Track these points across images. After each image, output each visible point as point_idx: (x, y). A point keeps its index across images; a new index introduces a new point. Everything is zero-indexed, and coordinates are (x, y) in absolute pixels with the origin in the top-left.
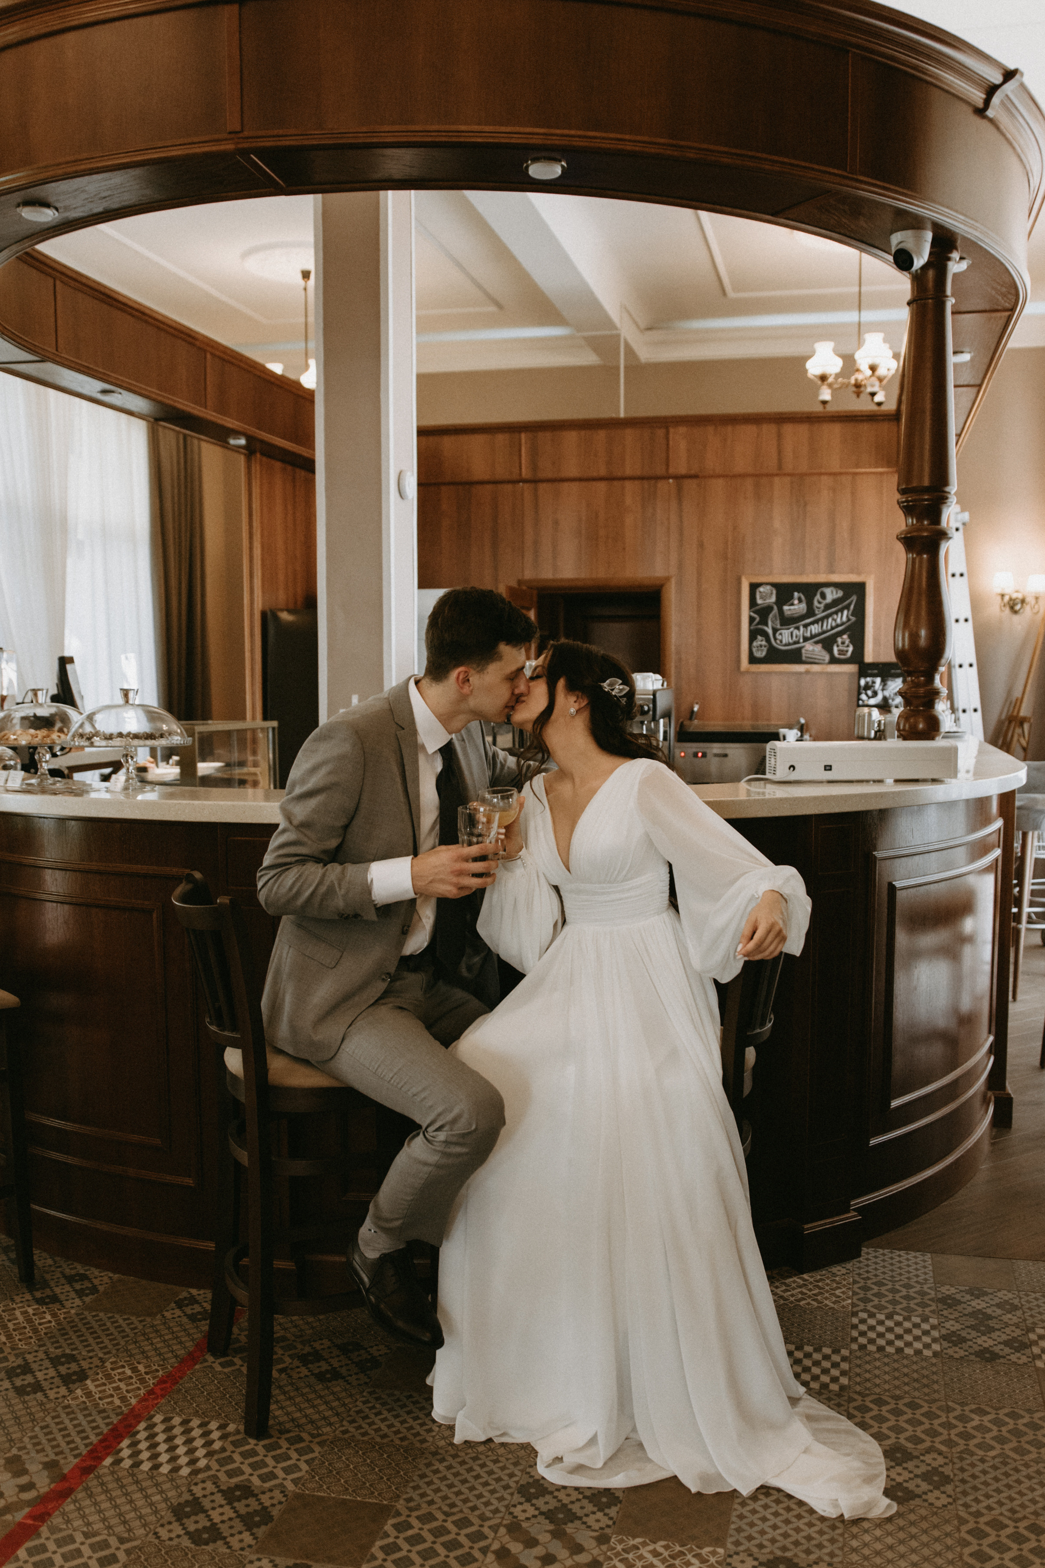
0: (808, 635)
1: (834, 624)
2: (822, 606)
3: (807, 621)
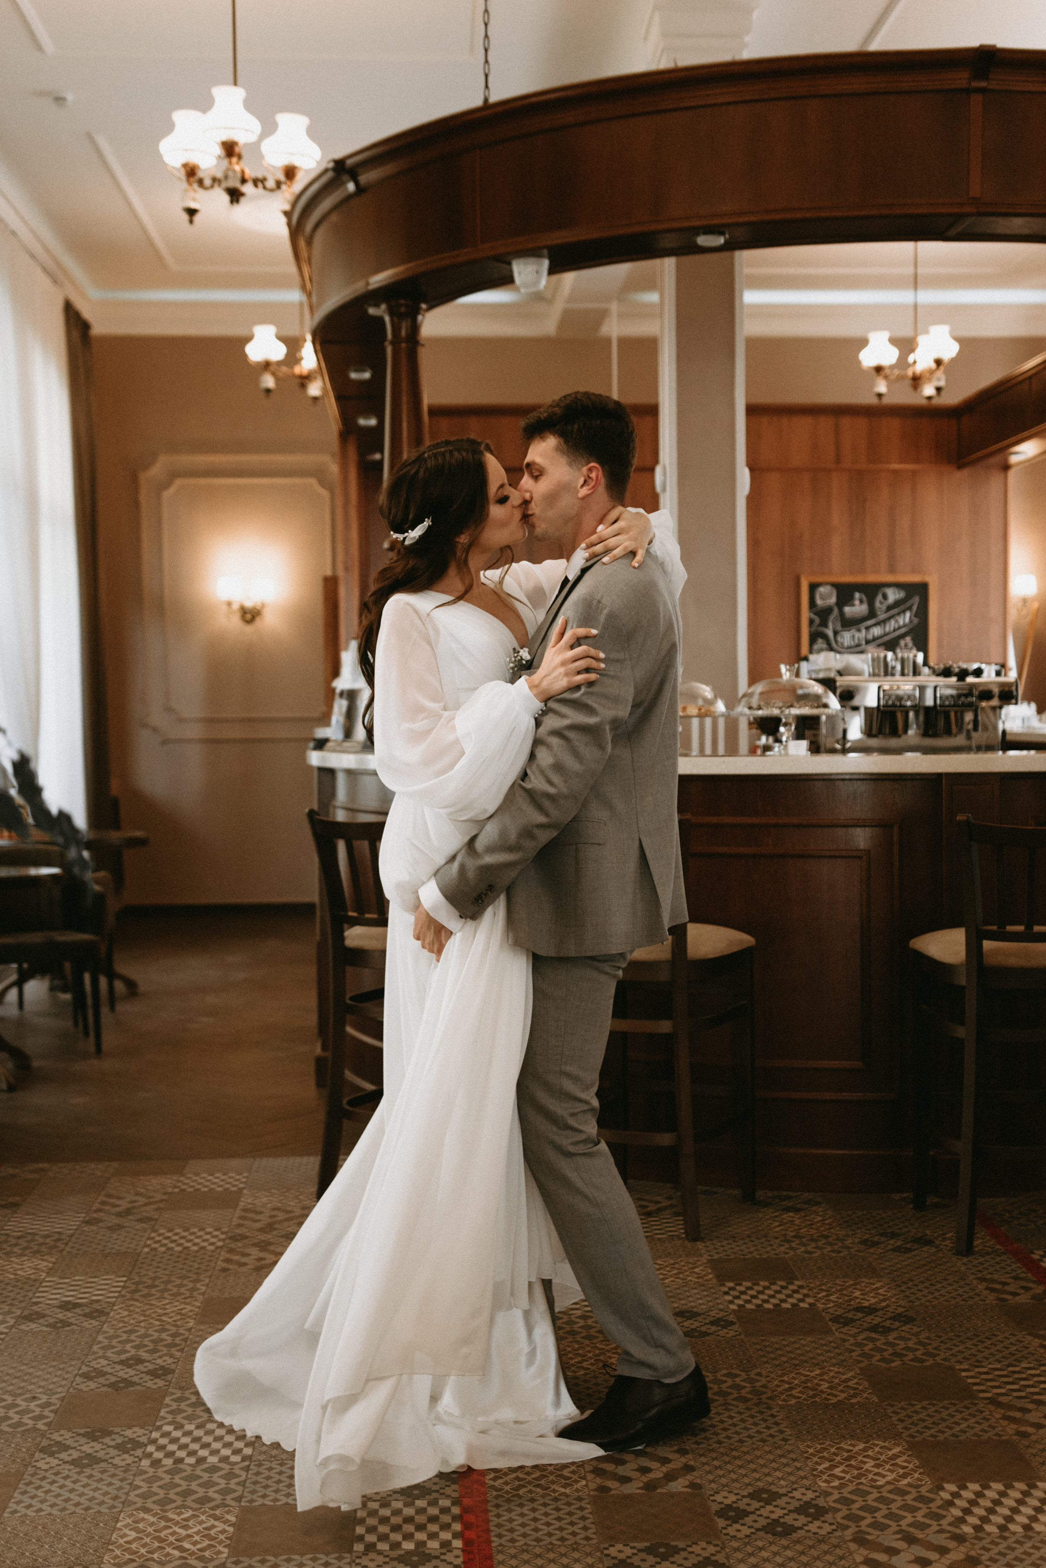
0: (870, 637)
1: (897, 626)
2: (884, 608)
3: (870, 622)
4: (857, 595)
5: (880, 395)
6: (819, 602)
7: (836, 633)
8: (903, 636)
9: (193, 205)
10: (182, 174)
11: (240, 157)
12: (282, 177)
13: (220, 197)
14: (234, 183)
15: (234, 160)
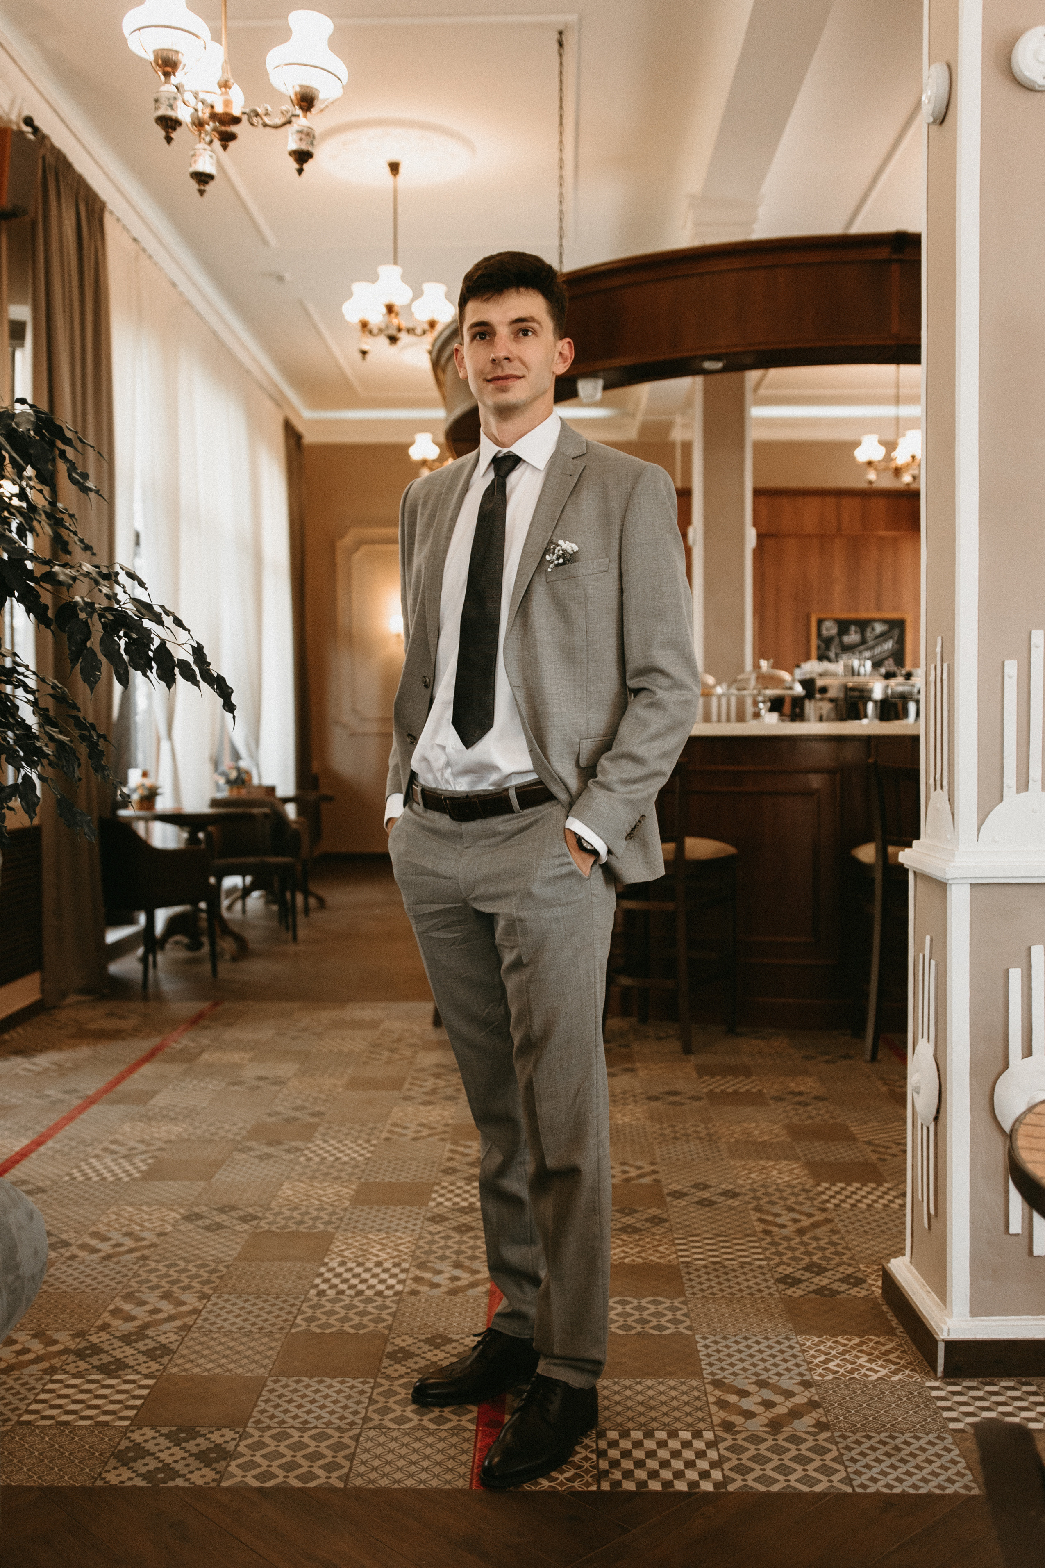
1: (882, 650)
2: (872, 636)
3: (862, 647)
4: (853, 628)
5: (871, 482)
6: (825, 633)
7: (837, 655)
8: (886, 658)
9: (365, 347)
10: (359, 327)
11: (397, 314)
12: (426, 327)
13: (383, 341)
14: (393, 332)
15: (393, 315)
